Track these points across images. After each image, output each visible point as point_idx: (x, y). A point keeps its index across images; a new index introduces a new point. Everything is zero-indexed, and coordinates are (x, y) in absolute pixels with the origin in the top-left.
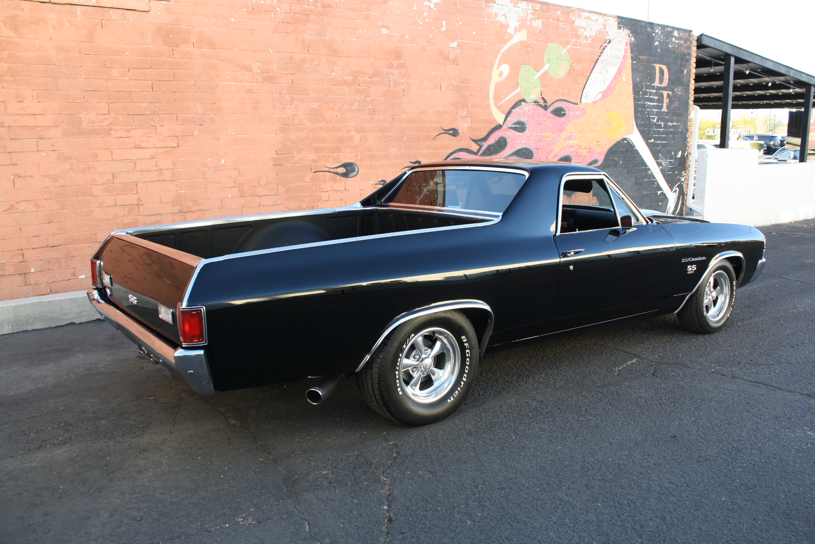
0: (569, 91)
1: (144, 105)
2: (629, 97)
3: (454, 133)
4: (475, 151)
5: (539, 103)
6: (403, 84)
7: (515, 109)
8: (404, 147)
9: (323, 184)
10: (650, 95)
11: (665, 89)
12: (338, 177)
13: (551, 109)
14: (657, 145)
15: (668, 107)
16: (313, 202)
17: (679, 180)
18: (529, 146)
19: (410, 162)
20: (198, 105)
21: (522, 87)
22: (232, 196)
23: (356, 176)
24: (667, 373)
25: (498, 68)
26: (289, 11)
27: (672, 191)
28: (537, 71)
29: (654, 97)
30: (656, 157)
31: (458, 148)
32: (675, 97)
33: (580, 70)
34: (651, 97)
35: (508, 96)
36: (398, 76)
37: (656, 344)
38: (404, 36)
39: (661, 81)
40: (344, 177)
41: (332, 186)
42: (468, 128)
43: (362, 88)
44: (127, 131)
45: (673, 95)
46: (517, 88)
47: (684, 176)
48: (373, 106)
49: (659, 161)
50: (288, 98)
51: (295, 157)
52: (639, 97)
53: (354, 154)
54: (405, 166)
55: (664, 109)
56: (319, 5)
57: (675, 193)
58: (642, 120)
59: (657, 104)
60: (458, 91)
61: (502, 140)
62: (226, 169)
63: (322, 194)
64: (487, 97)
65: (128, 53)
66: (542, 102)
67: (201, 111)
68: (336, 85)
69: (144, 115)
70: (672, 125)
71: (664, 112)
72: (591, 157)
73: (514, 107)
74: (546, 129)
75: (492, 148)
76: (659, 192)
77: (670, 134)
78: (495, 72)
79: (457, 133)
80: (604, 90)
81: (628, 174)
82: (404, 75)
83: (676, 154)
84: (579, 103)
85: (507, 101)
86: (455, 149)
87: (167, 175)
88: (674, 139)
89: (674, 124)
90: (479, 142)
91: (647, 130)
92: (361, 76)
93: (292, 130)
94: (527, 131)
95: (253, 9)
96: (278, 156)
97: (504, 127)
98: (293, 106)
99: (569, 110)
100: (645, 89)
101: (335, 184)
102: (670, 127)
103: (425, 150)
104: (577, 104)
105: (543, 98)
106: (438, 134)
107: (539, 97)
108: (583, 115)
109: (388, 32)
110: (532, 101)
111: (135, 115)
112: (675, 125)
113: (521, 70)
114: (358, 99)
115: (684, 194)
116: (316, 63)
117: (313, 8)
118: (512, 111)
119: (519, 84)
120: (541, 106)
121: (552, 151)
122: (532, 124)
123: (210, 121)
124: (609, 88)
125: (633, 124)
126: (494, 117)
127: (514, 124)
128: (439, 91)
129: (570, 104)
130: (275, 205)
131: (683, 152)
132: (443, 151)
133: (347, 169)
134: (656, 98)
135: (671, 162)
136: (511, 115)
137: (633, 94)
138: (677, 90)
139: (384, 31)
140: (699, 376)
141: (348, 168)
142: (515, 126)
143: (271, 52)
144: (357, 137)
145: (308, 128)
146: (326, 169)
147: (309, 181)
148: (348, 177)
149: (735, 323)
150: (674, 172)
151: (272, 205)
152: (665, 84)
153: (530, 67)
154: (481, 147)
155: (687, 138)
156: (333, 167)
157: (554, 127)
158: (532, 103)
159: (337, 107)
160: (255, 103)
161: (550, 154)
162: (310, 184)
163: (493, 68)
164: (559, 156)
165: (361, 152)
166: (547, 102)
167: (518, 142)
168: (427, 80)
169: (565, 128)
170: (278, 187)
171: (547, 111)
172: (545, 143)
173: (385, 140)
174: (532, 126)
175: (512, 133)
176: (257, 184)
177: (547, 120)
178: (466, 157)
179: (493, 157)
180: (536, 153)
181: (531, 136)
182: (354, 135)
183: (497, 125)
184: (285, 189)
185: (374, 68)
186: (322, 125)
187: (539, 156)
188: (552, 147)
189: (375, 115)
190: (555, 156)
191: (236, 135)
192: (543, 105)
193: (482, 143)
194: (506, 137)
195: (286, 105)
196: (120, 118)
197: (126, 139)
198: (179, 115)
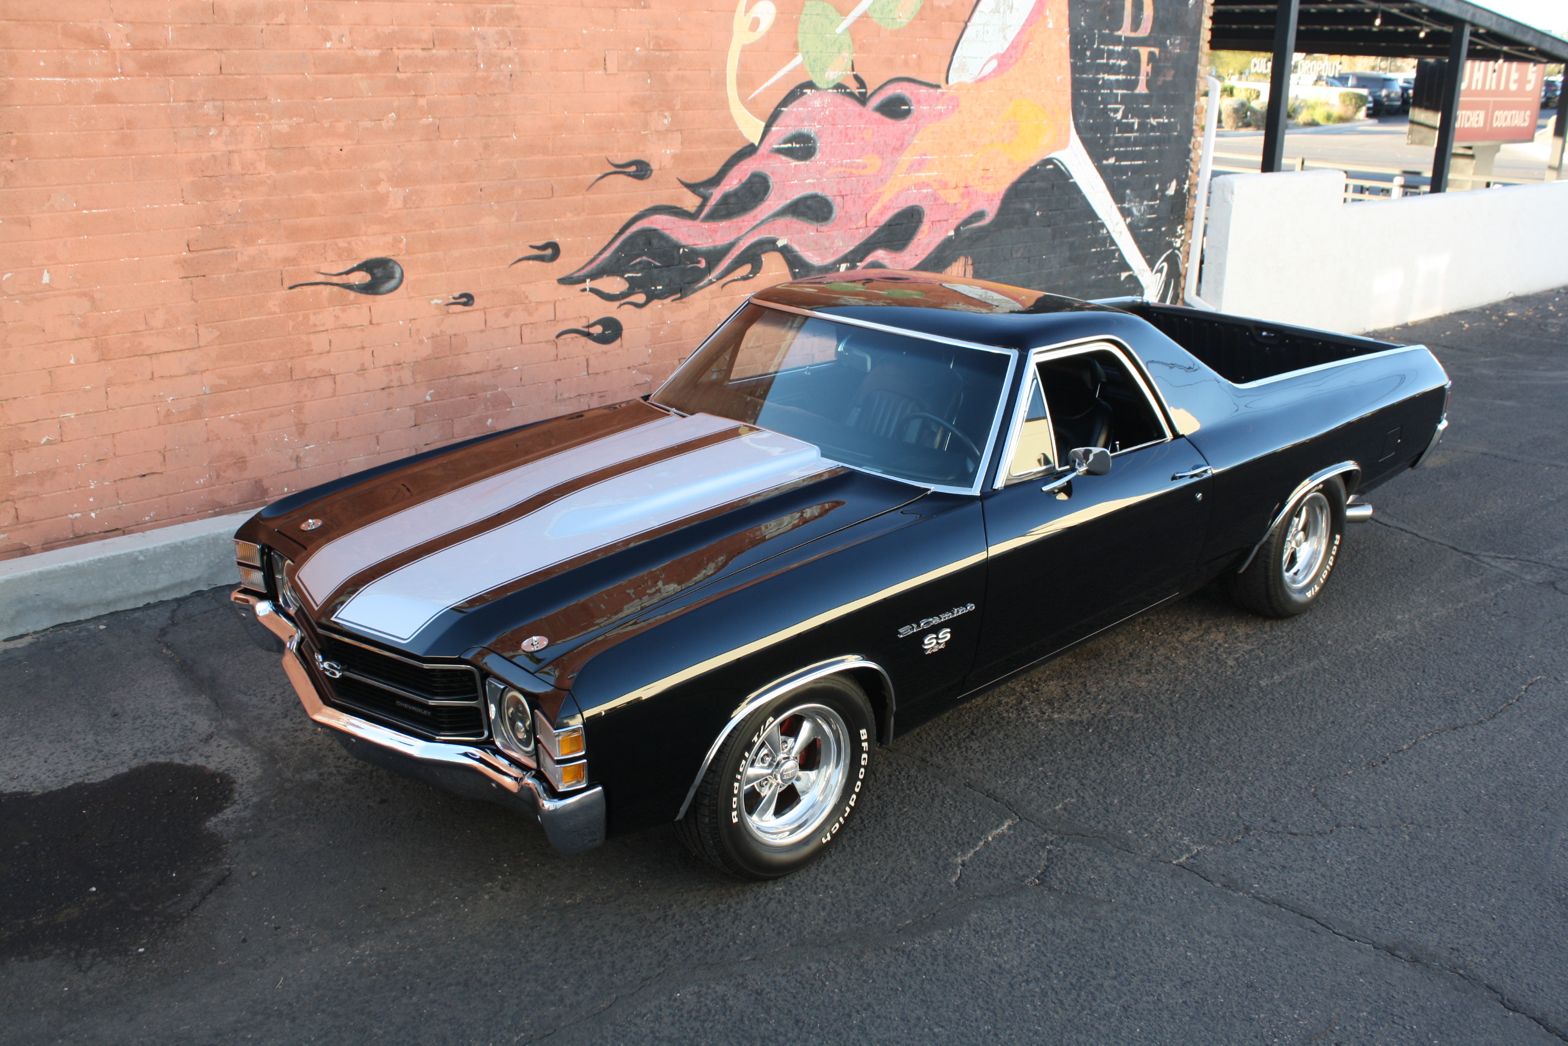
0: (919, 57)
2: (1060, 65)
3: (641, 170)
4: (692, 209)
5: (845, 88)
6: (510, 60)
7: (790, 107)
8: (516, 213)
9: (314, 314)
10: (1108, 58)
11: (1143, 42)
12: (352, 295)
13: (875, 101)
14: (1123, 170)
15: (1149, 84)
16: (292, 358)
17: (1170, 245)
18: (823, 190)
19: (532, 247)
21: (807, 52)
22: (77, 361)
23: (396, 288)
24: (1075, 871)
25: (747, 11)
27: (1152, 270)
28: (844, 13)
29: (1119, 62)
30: (1118, 197)
31: (649, 205)
32: (1166, 59)
33: (948, 7)
34: (1112, 61)
35: (772, 76)
36: (496, 42)
37: (1065, 762)
39: (1136, 24)
40: (367, 293)
41: (337, 317)
42: (675, 157)
43: (405, 75)
45: (1163, 55)
46: (795, 56)
47: (1181, 235)
48: (434, 118)
49: (1126, 205)
50: (212, 112)
51: (239, 256)
52: (1085, 64)
53: (389, 239)
54: (521, 256)
55: (1142, 89)
57: (1159, 274)
58: (1089, 117)
59: (1124, 77)
60: (649, 72)
61: (757, 179)
62: (55, 296)
63: (312, 337)
64: (721, 82)
66: (854, 87)
68: (335, 73)
70: (1158, 123)
71: (1140, 95)
72: (969, 207)
73: (786, 102)
74: (863, 149)
75: (733, 200)
76: (1124, 275)
77: (1151, 145)
78: (741, 22)
79: (646, 171)
80: (1001, 52)
81: (1054, 238)
82: (511, 39)
83: (1164, 188)
84: (943, 83)
85: (768, 88)
86: (643, 208)
88: (1160, 154)
89: (1161, 120)
90: (701, 190)
91: (1100, 138)
92: (401, 45)
93: (227, 190)
94: (818, 155)
96: (195, 255)
97: (763, 150)
98: (226, 131)
99: (919, 102)
100: (1099, 44)
101: (344, 310)
102: (1153, 128)
103: (569, 215)
104: (938, 87)
105: (857, 78)
106: (599, 175)
107: (848, 75)
108: (953, 110)
110: (831, 86)
112: (1163, 124)
113: (804, 12)
114: (396, 104)
115: (1180, 275)
118: (781, 112)
119: (800, 46)
120: (851, 95)
121: (876, 198)
122: (830, 140)
124: (1014, 46)
125: (1069, 125)
126: (736, 127)
127: (785, 142)
128: (601, 72)
129: (923, 87)
130: (194, 373)
131: (1181, 183)
132: (612, 215)
133: (373, 275)
134: (1124, 63)
135: (1152, 206)
136: (779, 121)
137: (1072, 57)
138: (1171, 44)
140: (1148, 884)
141: (376, 271)
142: (789, 145)
144: (396, 197)
145: (269, 182)
146: (320, 278)
147: (278, 310)
148: (377, 293)
149: (1256, 678)
150: (1159, 228)
151: (186, 375)
152: (1145, 29)
153: (826, 4)
154: (705, 199)
155: (1189, 151)
156: (336, 272)
157: (882, 143)
158: (831, 91)
159: (341, 127)
160: (122, 129)
161: (873, 204)
162: (281, 315)
163: (735, 11)
164: (894, 208)
165: (408, 231)
166: (868, 86)
167: (796, 182)
168: (570, 49)
169: (909, 144)
170: (197, 330)
171: (867, 107)
172: (861, 181)
173: (469, 199)
174: (831, 143)
175: (782, 162)
176: (142, 327)
177: (865, 128)
178: (669, 225)
179: (735, 220)
180: (838, 206)
181: (827, 168)
182: (388, 192)
183: (746, 144)
184: (217, 333)
185: (433, 25)
186: (304, 171)
187: (846, 212)
188: (877, 189)
189: (441, 139)
190: (885, 208)
191: (76, 209)
192: (857, 94)
193: (710, 191)
194: (768, 173)
195: (208, 128)
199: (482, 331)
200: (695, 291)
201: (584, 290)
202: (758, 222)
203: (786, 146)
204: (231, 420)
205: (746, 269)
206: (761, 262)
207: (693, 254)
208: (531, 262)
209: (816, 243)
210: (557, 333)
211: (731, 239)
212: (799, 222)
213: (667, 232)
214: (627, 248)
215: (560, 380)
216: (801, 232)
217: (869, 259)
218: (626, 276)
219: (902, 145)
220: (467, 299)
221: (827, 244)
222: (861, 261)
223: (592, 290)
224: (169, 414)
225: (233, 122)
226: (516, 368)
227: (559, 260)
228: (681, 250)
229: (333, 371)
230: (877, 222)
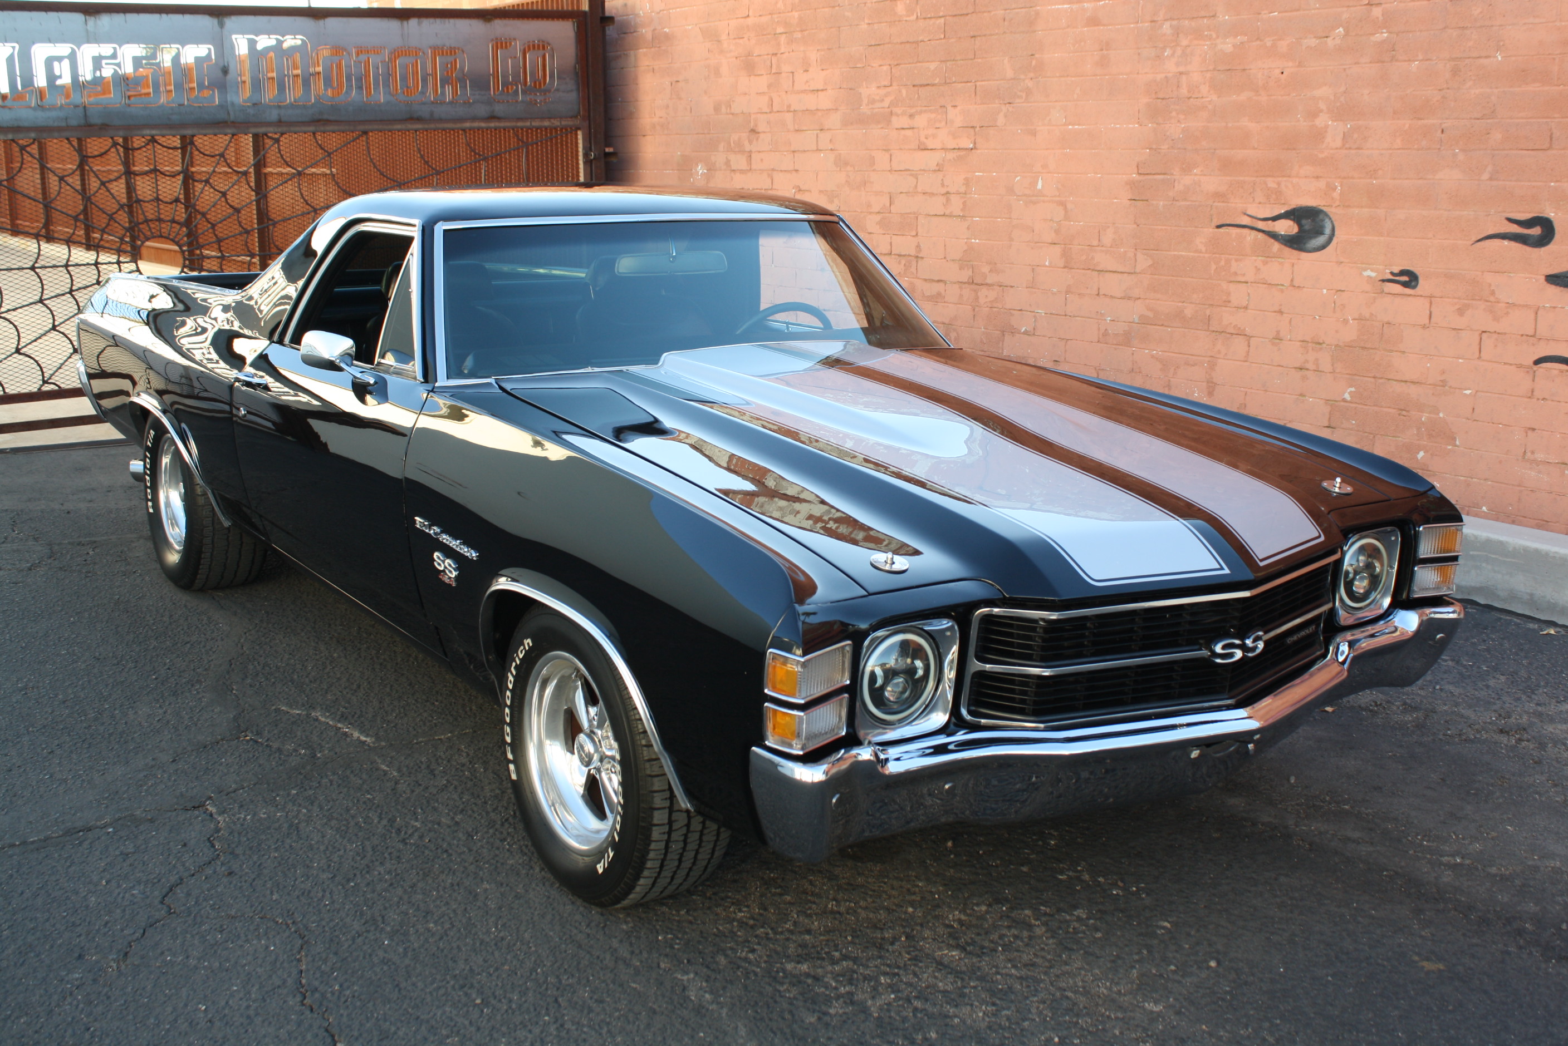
1: (933, 66)
8: (1490, 168)
9: (1237, 260)
12: (1276, 246)
16: (1209, 305)
19: (1510, 220)
20: (1006, 61)
22: (1050, 263)
23: (1323, 247)
40: (1291, 247)
41: (1257, 269)
44: (911, 116)
48: (1390, 32)
50: (1169, 31)
51: (1176, 184)
53: (1322, 184)
54: (1491, 232)
62: (1044, 202)
63: (1232, 287)
67: (1010, 74)
69: (933, 85)
87: (956, 205)
93: (1174, 114)
96: (1142, 178)
98: (1179, 51)
101: (1265, 263)
111: (921, 86)
114: (1345, 16)
123: (1024, 95)
130: (1129, 298)
133: (1300, 226)
141: (1304, 222)
144: (1335, 131)
145: (1210, 107)
146: (1246, 221)
147: (1204, 249)
148: (1301, 249)
151: (1122, 298)
156: (1262, 217)
159: (1283, 45)
160: (1102, 50)
162: (1206, 255)
165: (1345, 178)
170: (1135, 255)
173: (1424, 143)
176: (1095, 243)
182: (1327, 126)
184: (1150, 262)
186: (1243, 97)
189: (1397, 61)
191: (1065, 124)
195: (1164, 49)
196: (904, 92)
197: (909, 133)
198: (978, 84)
199: (1424, 327)
204: (1153, 356)
208: (1506, 243)
210: (1536, 357)
215: (1534, 429)
220: (1409, 279)
224: (1106, 334)
226: (1468, 392)
227: (1551, 248)
229: (1248, 331)
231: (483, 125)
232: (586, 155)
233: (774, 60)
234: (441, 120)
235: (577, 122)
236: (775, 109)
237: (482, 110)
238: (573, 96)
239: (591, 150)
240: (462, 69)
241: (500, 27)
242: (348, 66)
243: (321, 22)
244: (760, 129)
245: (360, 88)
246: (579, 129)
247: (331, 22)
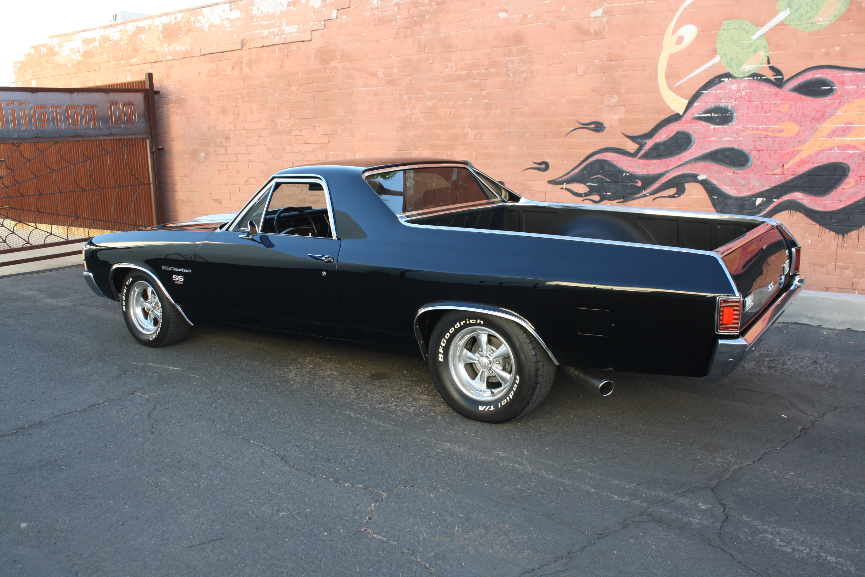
0: (844, 49)
1: (309, 111)
3: (598, 127)
4: (632, 151)
5: (761, 76)
6: (525, 71)
7: (709, 91)
8: (526, 146)
13: (792, 84)
18: (739, 145)
19: (534, 163)
20: (341, 109)
21: (725, 54)
25: (674, 33)
26: (407, 17)
28: (759, 25)
31: (603, 146)
35: (693, 71)
36: (519, 64)
38: (527, 16)
42: (620, 120)
43: (478, 81)
44: (300, 131)
46: (714, 57)
48: (489, 100)
50: (407, 98)
51: (412, 154)
53: (468, 152)
54: (528, 167)
56: (434, 3)
60: (604, 73)
61: (682, 136)
64: (654, 77)
65: (300, 74)
66: (770, 75)
67: (342, 114)
68: (449, 82)
69: (309, 119)
73: (706, 87)
74: (780, 119)
75: (662, 147)
78: (669, 40)
79: (601, 127)
82: (526, 62)
85: (691, 79)
86: (599, 148)
90: (639, 140)
92: (476, 68)
93: (410, 128)
94: (735, 122)
95: (379, 21)
96: (399, 152)
97: (686, 117)
98: (411, 106)
99: (843, 83)
103: (554, 148)
105: (772, 68)
106: (572, 129)
107: (763, 67)
109: (507, 16)
110: (747, 75)
111: (304, 119)
113: (723, 28)
114: (473, 94)
116: (431, 62)
117: (428, 8)
118: (701, 94)
119: (718, 50)
120: (768, 81)
121: (794, 154)
122: (746, 111)
123: (349, 122)
126: (665, 104)
127: (705, 113)
128: (573, 75)
129: (848, 71)
132: (580, 151)
136: (700, 99)
139: (502, 15)
142: (709, 115)
143: (393, 57)
144: (471, 134)
145: (424, 126)
153: (742, 21)
154: (641, 146)
157: (800, 114)
158: (747, 78)
159: (450, 104)
160: (380, 105)
161: (790, 158)
163: (664, 34)
164: (813, 163)
165: (476, 150)
166: (784, 73)
167: (714, 138)
168: (557, 64)
169: (831, 115)
171: (783, 89)
172: (778, 140)
173: (503, 137)
174: (747, 114)
175: (702, 126)
177: (781, 103)
178: (616, 159)
179: (664, 160)
180: (754, 157)
181: (743, 130)
182: (468, 132)
183: (673, 114)
185: (489, 58)
186: (436, 122)
187: (762, 162)
188: (794, 147)
189: (492, 109)
190: (802, 162)
191: (367, 133)
192: (773, 80)
193: (645, 141)
194: (689, 132)
195: (405, 105)
196: (297, 121)
197: (300, 137)
198: (329, 118)
200: (634, 199)
201: (562, 188)
202: (683, 162)
203: (706, 115)
205: (673, 191)
206: (685, 188)
207: (633, 177)
208: (533, 170)
209: (733, 181)
211: (662, 171)
212: (717, 165)
213: (615, 163)
214: (589, 169)
216: (719, 172)
217: (786, 198)
218: (588, 184)
219: (823, 116)
221: (743, 182)
222: (777, 198)
223: (566, 189)
225: (413, 102)
227: (548, 171)
228: (624, 174)
230: (795, 171)
231: (107, 138)
232: (151, 150)
233: (236, 109)
234: (89, 136)
235: (147, 136)
236: (237, 129)
237: (106, 132)
238: (144, 125)
239: (153, 147)
240: (97, 114)
241: (113, 96)
242: (48, 114)
243: (35, 94)
244: (230, 137)
245: (54, 123)
246: (147, 139)
247: (40, 94)
